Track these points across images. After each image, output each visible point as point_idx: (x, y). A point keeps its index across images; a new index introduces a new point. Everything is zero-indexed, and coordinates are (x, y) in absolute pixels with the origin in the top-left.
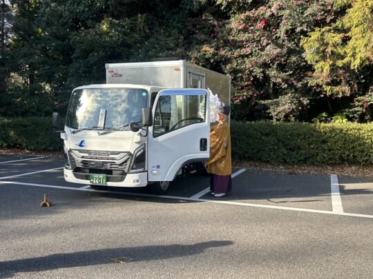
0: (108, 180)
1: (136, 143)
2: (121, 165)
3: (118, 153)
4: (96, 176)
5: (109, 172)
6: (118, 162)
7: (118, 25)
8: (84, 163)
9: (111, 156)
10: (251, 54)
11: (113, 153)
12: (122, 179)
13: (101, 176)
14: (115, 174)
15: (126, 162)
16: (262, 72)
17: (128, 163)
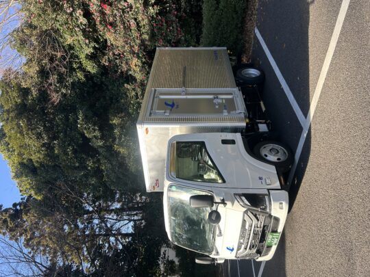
1: (233, 204)
2: (258, 219)
3: (244, 221)
4: (268, 240)
6: (255, 222)
8: (252, 247)
9: (247, 227)
10: (135, 19)
11: (244, 225)
12: (277, 219)
13: (269, 236)
15: (255, 215)
16: (153, 6)
17: (257, 213)
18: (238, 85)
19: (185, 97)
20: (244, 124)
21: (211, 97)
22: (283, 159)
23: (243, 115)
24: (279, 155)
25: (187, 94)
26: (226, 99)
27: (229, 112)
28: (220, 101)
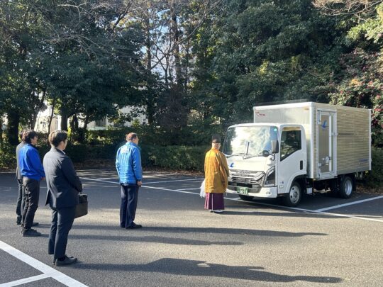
0: (249, 191)
1: (269, 165)
2: (257, 181)
3: (256, 172)
4: (241, 188)
5: (250, 186)
6: (256, 179)
7: (274, 67)
8: (234, 178)
9: (251, 174)
11: (253, 172)
12: (258, 192)
13: (245, 188)
14: (254, 187)
15: (261, 179)
17: (263, 179)
18: (339, 176)
19: (330, 135)
20: (312, 177)
21: (330, 155)
22: (292, 199)
23: (318, 177)
24: (293, 197)
25: (332, 136)
26: (328, 166)
27: (320, 167)
28: (327, 162)
